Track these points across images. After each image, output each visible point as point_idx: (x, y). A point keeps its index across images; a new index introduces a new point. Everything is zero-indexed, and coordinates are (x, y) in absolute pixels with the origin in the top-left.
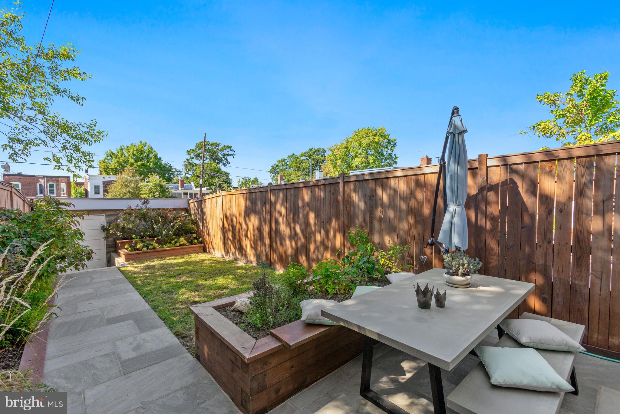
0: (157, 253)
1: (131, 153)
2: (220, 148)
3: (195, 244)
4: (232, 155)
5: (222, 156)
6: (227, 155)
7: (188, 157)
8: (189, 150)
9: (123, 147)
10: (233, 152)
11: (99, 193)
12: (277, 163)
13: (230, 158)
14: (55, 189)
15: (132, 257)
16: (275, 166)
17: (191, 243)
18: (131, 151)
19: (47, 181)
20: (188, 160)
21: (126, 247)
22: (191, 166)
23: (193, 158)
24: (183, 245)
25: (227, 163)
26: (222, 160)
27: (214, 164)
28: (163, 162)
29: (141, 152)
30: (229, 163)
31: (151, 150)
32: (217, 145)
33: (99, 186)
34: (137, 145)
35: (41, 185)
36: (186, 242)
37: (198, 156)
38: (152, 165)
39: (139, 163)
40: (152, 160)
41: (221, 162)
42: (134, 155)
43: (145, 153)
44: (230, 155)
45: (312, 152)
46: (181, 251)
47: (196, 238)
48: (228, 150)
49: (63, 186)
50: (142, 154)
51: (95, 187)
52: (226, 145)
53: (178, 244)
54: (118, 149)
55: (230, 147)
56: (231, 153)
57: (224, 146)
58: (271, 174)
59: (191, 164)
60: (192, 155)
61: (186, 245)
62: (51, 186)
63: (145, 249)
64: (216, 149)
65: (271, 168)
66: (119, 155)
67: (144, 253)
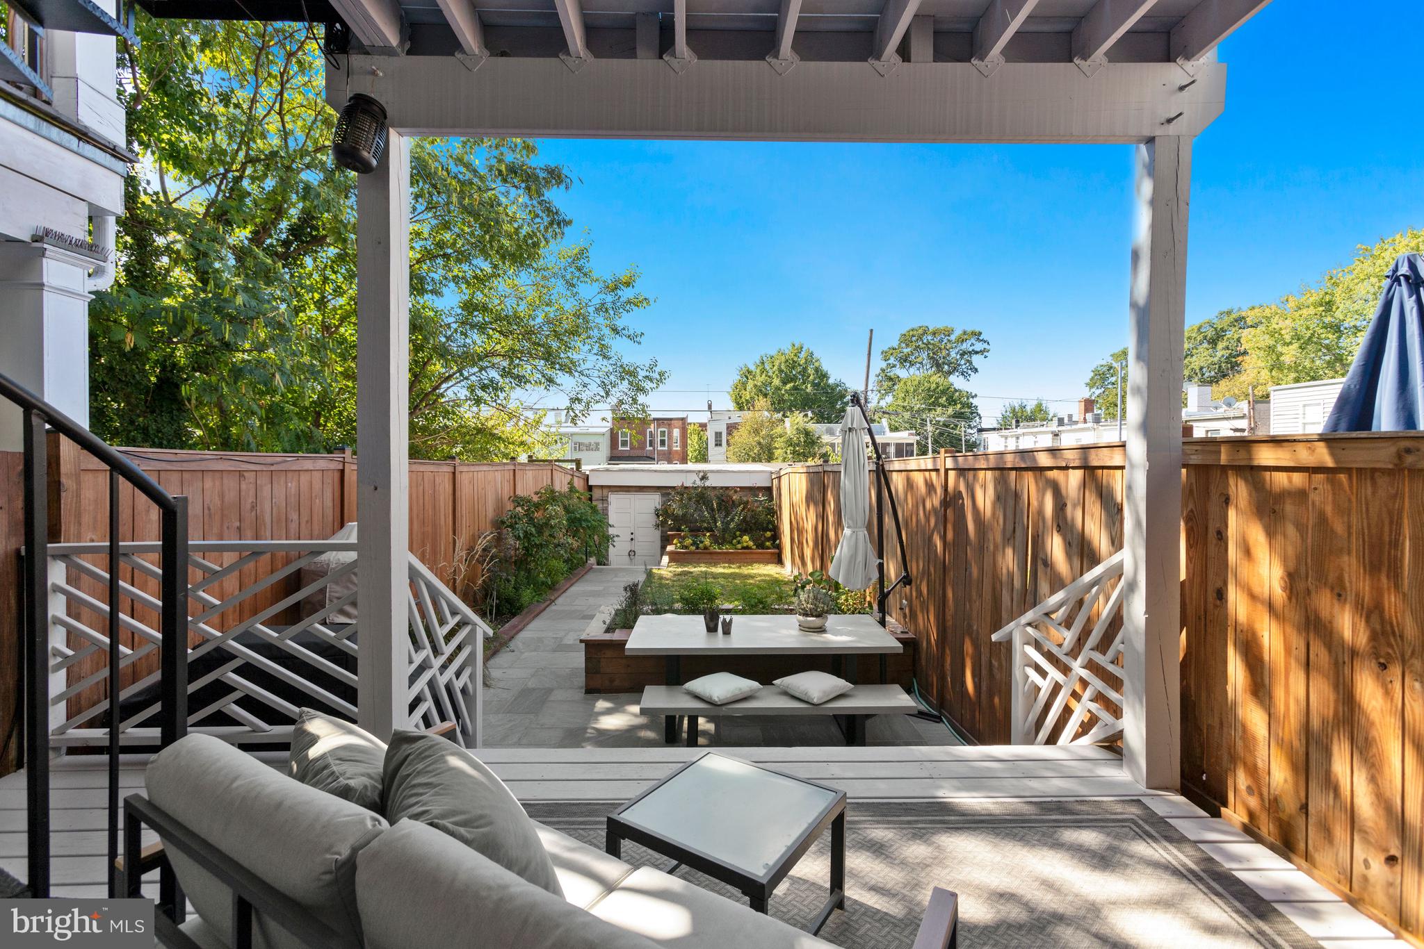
0: (708, 556)
1: (776, 368)
2: (953, 338)
3: (768, 548)
4: (982, 352)
5: (958, 357)
6: (970, 352)
7: (884, 365)
8: (886, 349)
9: (765, 359)
10: (985, 345)
11: (721, 445)
12: (1110, 360)
13: (977, 360)
14: (666, 438)
15: (677, 556)
16: (1105, 369)
17: (761, 546)
18: (777, 363)
19: (659, 426)
20: (883, 370)
21: (675, 541)
22: (890, 383)
23: (894, 366)
24: (747, 548)
25: (970, 372)
26: (959, 365)
27: (935, 378)
28: (831, 381)
29: (793, 364)
30: (976, 370)
31: (810, 358)
32: (949, 332)
33: (721, 433)
34: (787, 352)
35: (651, 432)
36: (751, 543)
37: (905, 361)
38: (809, 389)
39: (789, 386)
40: (811, 377)
41: (955, 369)
42: (781, 371)
43: (799, 365)
44: (977, 353)
45: (1227, 320)
46: (743, 556)
47: (768, 539)
48: (973, 340)
49: (676, 433)
50: (793, 368)
51: (716, 433)
52: (969, 330)
53: (739, 546)
54: (758, 362)
55: (977, 335)
56: (979, 346)
57: (965, 333)
58: (1093, 390)
59: (890, 379)
60: (892, 361)
61: (750, 548)
62: (663, 433)
63: (693, 548)
64: (945, 341)
65: (1092, 374)
66: (758, 371)
67: (691, 553)
